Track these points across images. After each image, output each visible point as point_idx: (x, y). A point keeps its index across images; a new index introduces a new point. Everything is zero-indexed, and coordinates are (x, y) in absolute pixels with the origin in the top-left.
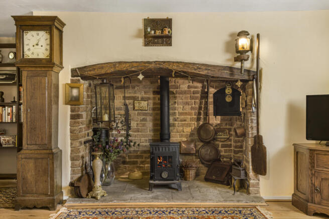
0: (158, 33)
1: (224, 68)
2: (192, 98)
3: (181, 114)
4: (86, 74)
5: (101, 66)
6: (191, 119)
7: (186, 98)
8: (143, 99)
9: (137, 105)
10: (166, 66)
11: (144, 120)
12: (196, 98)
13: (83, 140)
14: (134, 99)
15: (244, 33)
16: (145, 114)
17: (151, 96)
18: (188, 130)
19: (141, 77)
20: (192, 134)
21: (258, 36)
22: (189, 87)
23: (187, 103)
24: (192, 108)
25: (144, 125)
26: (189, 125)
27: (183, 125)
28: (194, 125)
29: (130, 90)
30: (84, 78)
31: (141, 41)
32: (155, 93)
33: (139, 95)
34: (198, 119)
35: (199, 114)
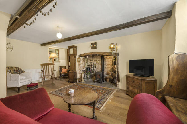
0: (93, 46)
1: (109, 53)
2: (110, 60)
3: (107, 64)
4: (81, 56)
5: (84, 54)
6: (110, 66)
7: (109, 60)
8: (98, 61)
9: (97, 62)
10: (96, 53)
11: (99, 66)
12: (111, 60)
13: (81, 70)
14: (96, 60)
15: (113, 44)
16: (99, 64)
17: (100, 60)
18: (109, 69)
19: (91, 56)
20: (110, 70)
21: (117, 44)
22: (109, 57)
23: (109, 62)
24: (110, 63)
25: (99, 67)
26: (110, 67)
27: (108, 67)
28: (111, 67)
29: (96, 59)
30: (81, 57)
31: (91, 48)
32: (101, 59)
33: (98, 60)
34: (112, 66)
35: (112, 64)
